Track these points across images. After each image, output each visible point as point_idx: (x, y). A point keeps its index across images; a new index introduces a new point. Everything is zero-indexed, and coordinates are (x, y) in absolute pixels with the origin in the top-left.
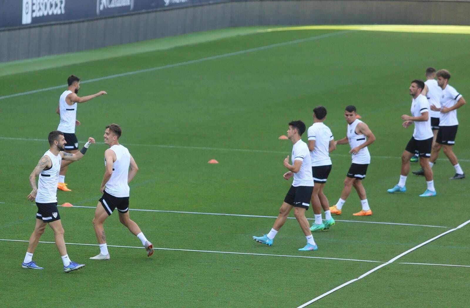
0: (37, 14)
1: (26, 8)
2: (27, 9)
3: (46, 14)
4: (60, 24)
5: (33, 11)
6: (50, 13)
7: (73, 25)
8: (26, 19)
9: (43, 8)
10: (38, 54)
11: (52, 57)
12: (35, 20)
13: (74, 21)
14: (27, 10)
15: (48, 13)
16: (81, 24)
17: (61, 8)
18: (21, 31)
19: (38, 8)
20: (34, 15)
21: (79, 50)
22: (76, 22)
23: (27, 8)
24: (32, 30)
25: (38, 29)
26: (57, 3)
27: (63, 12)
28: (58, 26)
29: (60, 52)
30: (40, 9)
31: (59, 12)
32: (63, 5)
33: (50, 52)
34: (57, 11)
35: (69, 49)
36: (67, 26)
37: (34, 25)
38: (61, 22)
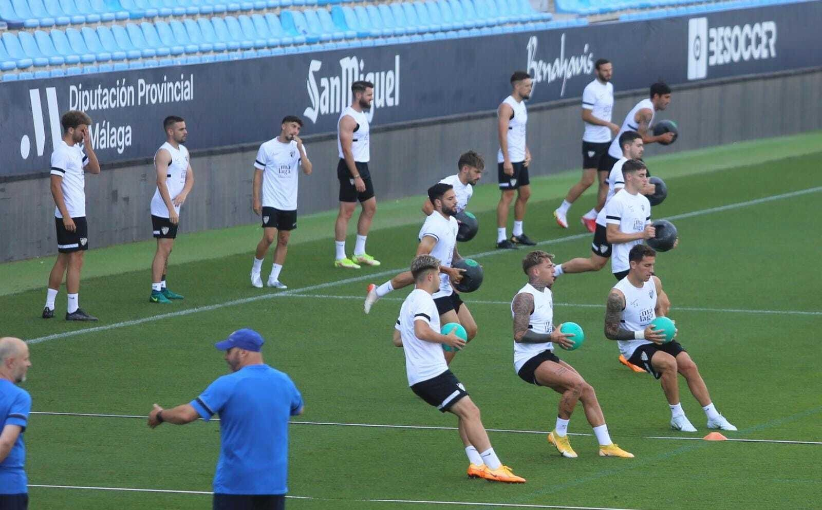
0: (719, 59)
1: (695, 47)
2: (697, 49)
3: (736, 58)
4: (765, 78)
5: (710, 53)
6: (746, 56)
7: (790, 80)
8: (697, 70)
9: (730, 46)
10: (719, 140)
11: (747, 144)
12: (713, 71)
13: (792, 71)
14: (699, 51)
15: (742, 58)
16: (808, 78)
17: (768, 46)
18: (684, 93)
19: (721, 47)
20: (713, 61)
21: (804, 129)
22: (796, 74)
23: (699, 49)
24: (706, 91)
25: (717, 90)
26: (759, 35)
27: (773, 54)
28: (760, 83)
29: (763, 134)
30: (725, 48)
31: (765, 55)
32: (772, 41)
33: (744, 133)
34: (760, 53)
35: (784, 129)
36: (779, 82)
37: (712, 81)
38: (767, 74)
